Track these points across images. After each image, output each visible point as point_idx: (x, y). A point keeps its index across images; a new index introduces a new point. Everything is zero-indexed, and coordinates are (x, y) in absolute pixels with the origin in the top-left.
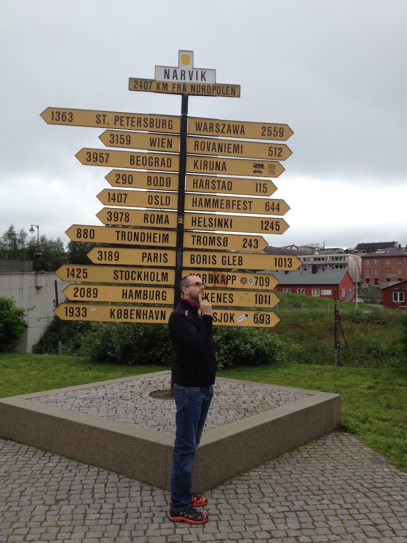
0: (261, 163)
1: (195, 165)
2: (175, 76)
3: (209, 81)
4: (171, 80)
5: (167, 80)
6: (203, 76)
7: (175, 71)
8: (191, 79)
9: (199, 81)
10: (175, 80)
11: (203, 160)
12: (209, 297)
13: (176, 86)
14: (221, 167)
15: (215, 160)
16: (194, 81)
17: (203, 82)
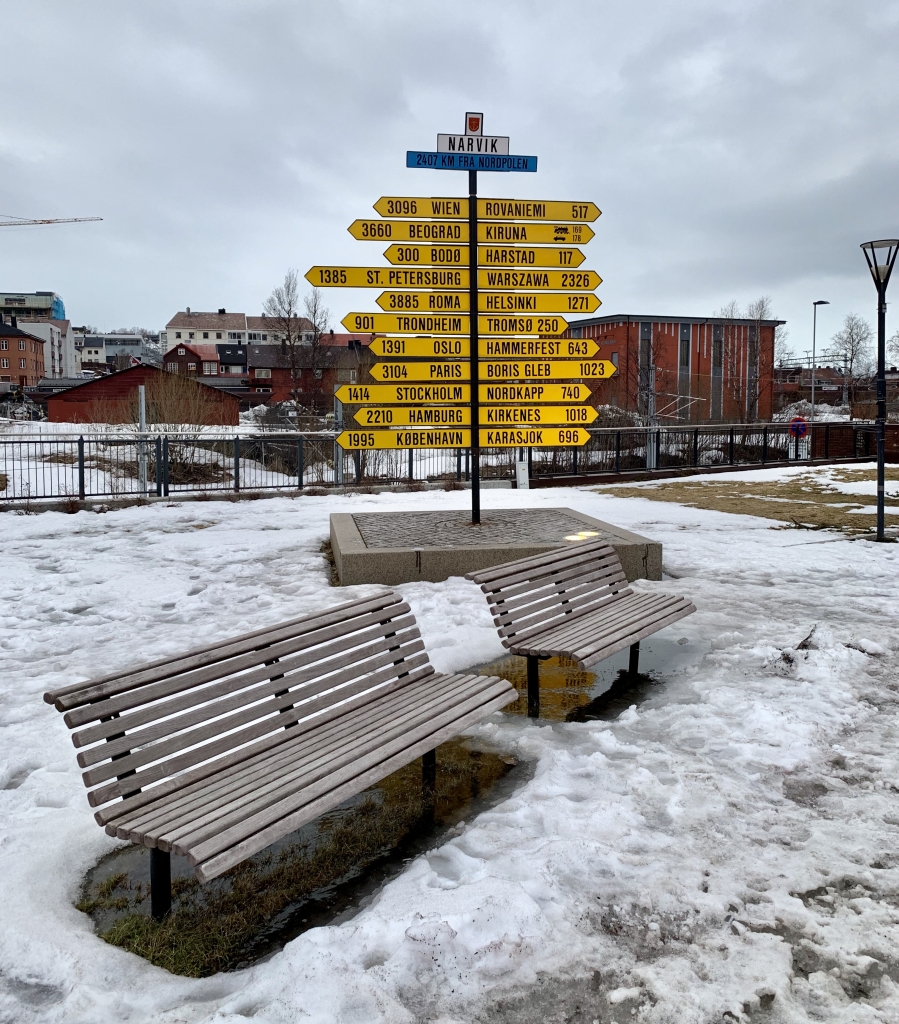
0: (564, 227)
1: (488, 233)
2: (461, 146)
3: (501, 151)
4: (456, 151)
5: (452, 151)
6: (493, 146)
7: (461, 139)
8: (479, 150)
9: (489, 152)
10: (461, 151)
11: (497, 226)
12: (512, 415)
13: (463, 159)
14: (519, 234)
15: (512, 226)
16: (483, 152)
17: (494, 153)
